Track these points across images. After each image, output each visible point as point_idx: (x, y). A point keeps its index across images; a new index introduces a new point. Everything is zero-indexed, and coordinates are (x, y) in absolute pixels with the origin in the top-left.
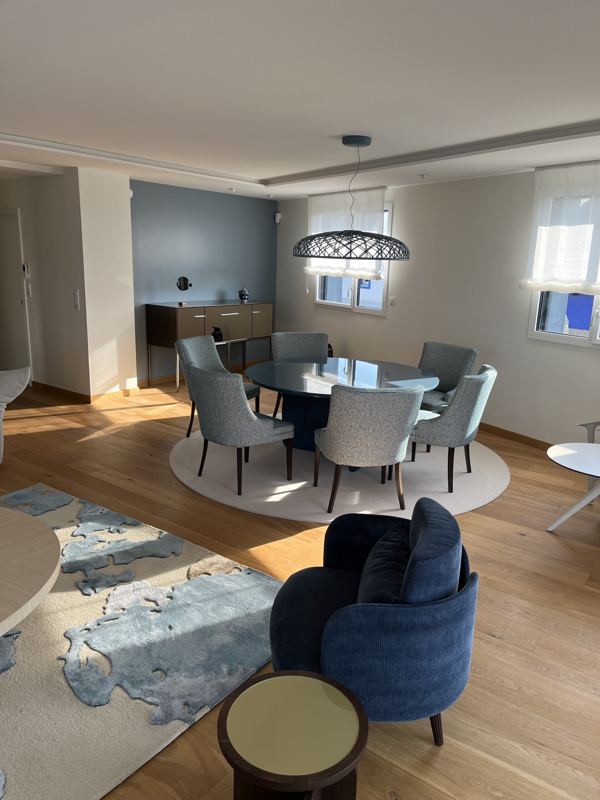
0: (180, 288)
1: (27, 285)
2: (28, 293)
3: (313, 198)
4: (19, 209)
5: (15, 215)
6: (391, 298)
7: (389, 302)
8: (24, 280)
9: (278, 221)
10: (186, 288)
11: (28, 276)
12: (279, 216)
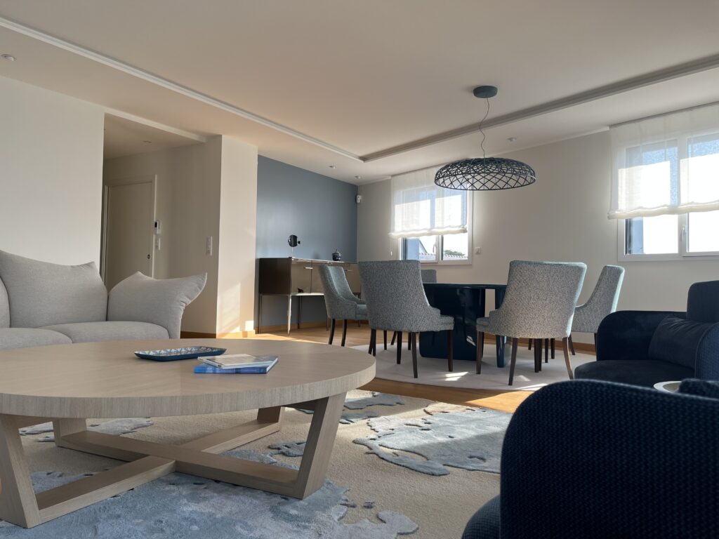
0: (290, 245)
1: (156, 240)
2: (157, 247)
3: (395, 177)
4: (156, 176)
5: (152, 182)
6: (476, 248)
7: (475, 252)
8: (154, 236)
9: (359, 201)
10: (295, 245)
11: (159, 231)
12: (359, 198)
